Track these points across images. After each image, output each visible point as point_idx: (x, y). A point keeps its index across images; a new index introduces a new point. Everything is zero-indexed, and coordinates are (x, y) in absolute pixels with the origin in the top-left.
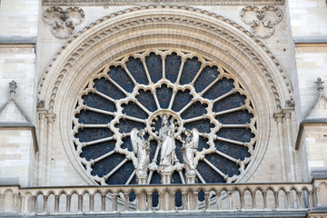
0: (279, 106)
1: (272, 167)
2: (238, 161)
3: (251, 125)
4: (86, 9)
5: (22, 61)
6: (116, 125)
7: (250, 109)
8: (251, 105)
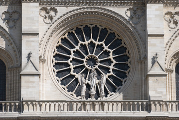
0: (140, 58)
1: (136, 84)
2: (122, 79)
3: (128, 63)
4: (58, 8)
5: (33, 41)
6: (71, 62)
7: (128, 55)
8: (129, 53)
